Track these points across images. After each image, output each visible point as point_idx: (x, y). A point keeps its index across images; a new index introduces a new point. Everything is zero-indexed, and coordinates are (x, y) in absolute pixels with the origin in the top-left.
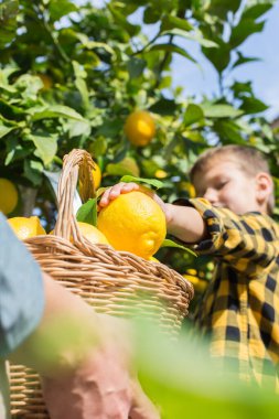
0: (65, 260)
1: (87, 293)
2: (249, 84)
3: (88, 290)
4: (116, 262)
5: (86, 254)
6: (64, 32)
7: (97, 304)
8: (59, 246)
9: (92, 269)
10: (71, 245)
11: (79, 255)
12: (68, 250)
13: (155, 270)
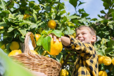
0: (27, 59)
1: (33, 67)
2: (83, 9)
3: (34, 66)
4: (40, 59)
5: (33, 57)
6: (31, 3)
7: (36, 69)
8: (26, 56)
9: (34, 61)
10: (29, 55)
11: (31, 58)
12: (28, 56)
13: (50, 60)
